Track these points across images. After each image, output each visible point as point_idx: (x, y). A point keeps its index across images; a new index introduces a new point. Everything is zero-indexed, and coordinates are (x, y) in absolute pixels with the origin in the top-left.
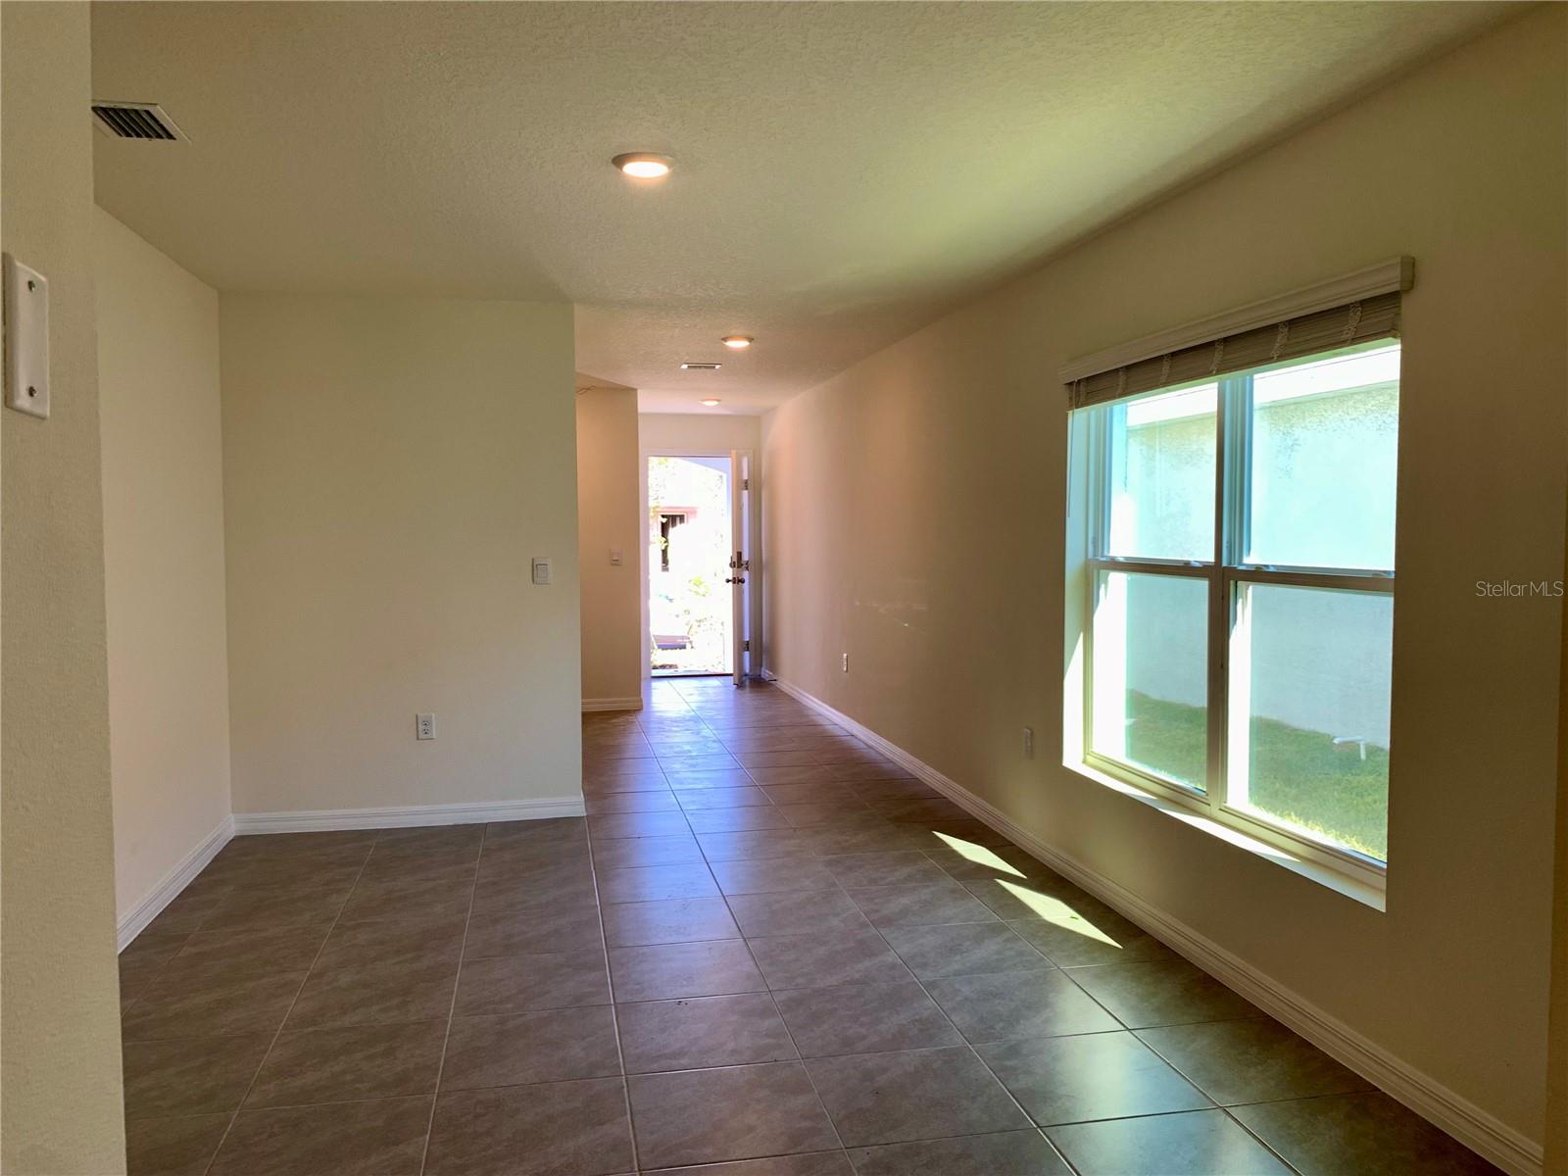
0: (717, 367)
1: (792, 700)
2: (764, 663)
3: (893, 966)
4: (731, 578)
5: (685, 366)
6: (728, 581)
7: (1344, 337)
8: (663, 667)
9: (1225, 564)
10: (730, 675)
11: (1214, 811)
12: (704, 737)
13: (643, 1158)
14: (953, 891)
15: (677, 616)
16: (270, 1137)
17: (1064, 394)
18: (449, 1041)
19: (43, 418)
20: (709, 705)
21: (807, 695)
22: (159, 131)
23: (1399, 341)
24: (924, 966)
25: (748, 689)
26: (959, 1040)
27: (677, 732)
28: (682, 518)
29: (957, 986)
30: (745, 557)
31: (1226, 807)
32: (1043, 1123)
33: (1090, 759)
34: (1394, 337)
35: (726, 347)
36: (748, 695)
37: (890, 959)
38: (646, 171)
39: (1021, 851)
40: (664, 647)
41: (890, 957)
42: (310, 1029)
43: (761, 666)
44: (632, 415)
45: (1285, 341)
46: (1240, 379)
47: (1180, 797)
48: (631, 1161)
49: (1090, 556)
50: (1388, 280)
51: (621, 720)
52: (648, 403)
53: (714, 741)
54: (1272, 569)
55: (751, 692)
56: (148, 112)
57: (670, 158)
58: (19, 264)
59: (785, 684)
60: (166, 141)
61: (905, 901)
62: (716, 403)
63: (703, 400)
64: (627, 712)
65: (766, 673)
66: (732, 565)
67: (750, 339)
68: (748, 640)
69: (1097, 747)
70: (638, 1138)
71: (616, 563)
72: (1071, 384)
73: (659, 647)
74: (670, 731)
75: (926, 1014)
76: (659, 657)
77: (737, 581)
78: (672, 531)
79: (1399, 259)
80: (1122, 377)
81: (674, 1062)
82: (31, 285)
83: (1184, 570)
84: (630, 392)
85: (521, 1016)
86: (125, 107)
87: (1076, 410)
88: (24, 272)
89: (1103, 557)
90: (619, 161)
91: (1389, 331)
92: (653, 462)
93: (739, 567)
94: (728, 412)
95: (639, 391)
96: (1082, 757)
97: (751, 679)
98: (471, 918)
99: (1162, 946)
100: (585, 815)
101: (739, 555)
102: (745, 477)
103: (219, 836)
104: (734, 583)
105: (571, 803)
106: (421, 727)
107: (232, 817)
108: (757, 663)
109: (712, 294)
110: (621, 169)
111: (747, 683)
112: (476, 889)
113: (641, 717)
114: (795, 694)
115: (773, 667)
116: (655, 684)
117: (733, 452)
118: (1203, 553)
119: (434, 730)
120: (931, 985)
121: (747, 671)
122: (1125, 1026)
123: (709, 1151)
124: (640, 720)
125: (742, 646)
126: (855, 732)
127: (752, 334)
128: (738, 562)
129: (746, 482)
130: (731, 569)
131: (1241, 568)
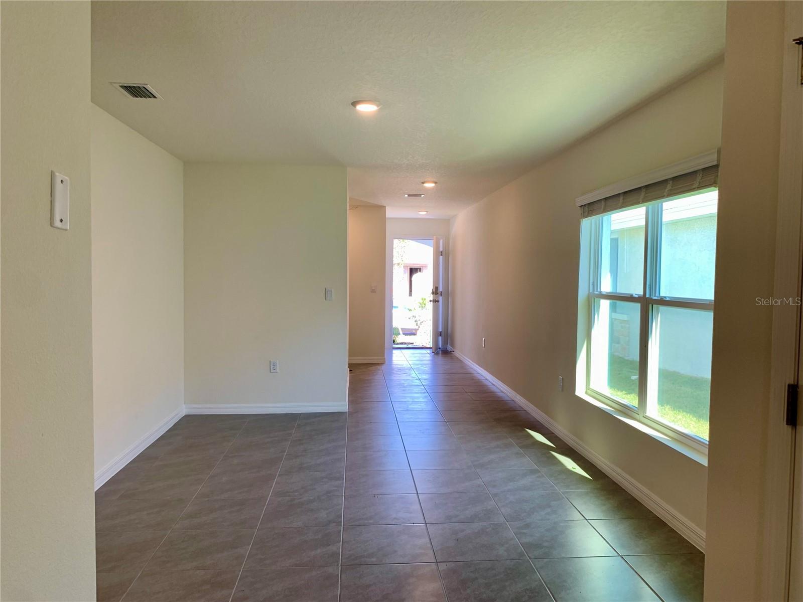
0: (422, 196)
1: (460, 361)
2: (449, 343)
3: (479, 486)
4: (432, 300)
5: (406, 196)
6: (431, 301)
7: (694, 187)
8: (402, 343)
9: (647, 296)
10: (431, 348)
11: (641, 417)
12: (413, 377)
13: (343, 561)
14: (517, 453)
15: (409, 318)
16: (183, 542)
17: (580, 211)
18: (266, 507)
19: (66, 230)
20: (418, 362)
21: (466, 358)
22: (150, 95)
23: (717, 189)
24: (494, 486)
25: (440, 355)
26: (502, 519)
27: (399, 374)
28: (420, 269)
29: (508, 496)
30: (440, 289)
31: (646, 416)
32: (533, 557)
33: (589, 392)
34: (715, 187)
35: (425, 187)
36: (440, 359)
37: (478, 483)
38: (366, 109)
39: (557, 437)
40: (406, 334)
41: (479, 482)
42: (207, 499)
43: (447, 344)
44: (383, 220)
45: (670, 188)
46: (656, 205)
47: (626, 410)
48: (338, 562)
49: (591, 291)
50: (711, 160)
51: (373, 368)
52: (390, 213)
53: (417, 379)
54: (668, 299)
55: (442, 356)
56: (144, 87)
57: (378, 103)
58: (57, 174)
59: (457, 353)
60: (153, 99)
61: (492, 457)
62: (425, 213)
63: (419, 212)
64: (378, 364)
65: (449, 348)
66: (433, 293)
67: (436, 183)
68: (441, 331)
69: (593, 386)
70: (343, 552)
71: (373, 291)
72: (581, 206)
73: (403, 334)
74: (396, 374)
75: (489, 507)
76: (401, 338)
77: (435, 301)
78: (415, 276)
79: (717, 150)
80: (603, 203)
81: (366, 521)
82: (62, 181)
83: (630, 299)
84: (382, 208)
85: (301, 498)
86: (135, 85)
87: (584, 219)
88: (59, 177)
89: (597, 291)
90: (354, 104)
91: (712, 184)
92: (396, 242)
93: (436, 294)
94: (433, 218)
95: (387, 208)
96: (585, 390)
97: (442, 351)
98: (286, 455)
99: (614, 483)
100: (348, 411)
101: (437, 288)
102: (441, 250)
103: (177, 414)
104: (434, 302)
105: (341, 405)
106: (272, 367)
107: (184, 405)
108: (445, 342)
109: (411, 162)
110: (356, 107)
111: (440, 352)
112: (291, 442)
113: (383, 367)
114: (462, 359)
115: (452, 345)
116: (395, 352)
117: (435, 237)
118: (638, 291)
119: (278, 368)
120: (495, 495)
121: (440, 346)
122: (585, 518)
123: (374, 560)
124: (383, 368)
125: (437, 334)
126: (487, 378)
127: (435, 180)
128: (436, 292)
129: (442, 252)
130: (432, 295)
131: (654, 298)
